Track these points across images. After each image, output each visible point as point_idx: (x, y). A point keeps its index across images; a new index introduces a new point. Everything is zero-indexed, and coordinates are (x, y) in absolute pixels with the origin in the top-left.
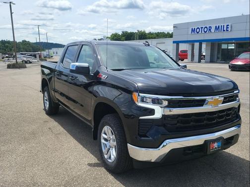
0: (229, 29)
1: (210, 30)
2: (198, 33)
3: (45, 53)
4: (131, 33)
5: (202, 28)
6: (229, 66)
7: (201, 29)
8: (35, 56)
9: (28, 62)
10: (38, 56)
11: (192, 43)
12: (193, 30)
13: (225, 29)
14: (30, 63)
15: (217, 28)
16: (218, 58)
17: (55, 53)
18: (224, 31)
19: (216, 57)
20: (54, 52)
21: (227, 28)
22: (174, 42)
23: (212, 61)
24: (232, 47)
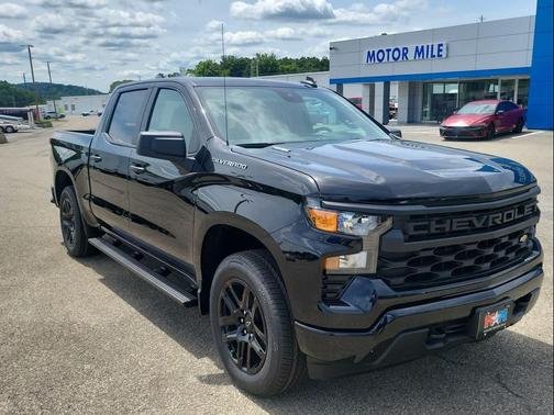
0: (444, 53)
1: (405, 55)
2: (380, 61)
3: (46, 108)
4: (242, 60)
5: (388, 51)
6: (441, 131)
7: (386, 53)
8: (24, 116)
9: (9, 130)
10: (30, 115)
11: (370, 82)
12: (371, 56)
13: (435, 53)
14: (15, 131)
15: (420, 52)
16: (424, 114)
17: (70, 108)
18: (433, 56)
19: (420, 111)
20: (66, 106)
21: (440, 50)
22: (332, 82)
23: (411, 121)
24: (454, 90)
